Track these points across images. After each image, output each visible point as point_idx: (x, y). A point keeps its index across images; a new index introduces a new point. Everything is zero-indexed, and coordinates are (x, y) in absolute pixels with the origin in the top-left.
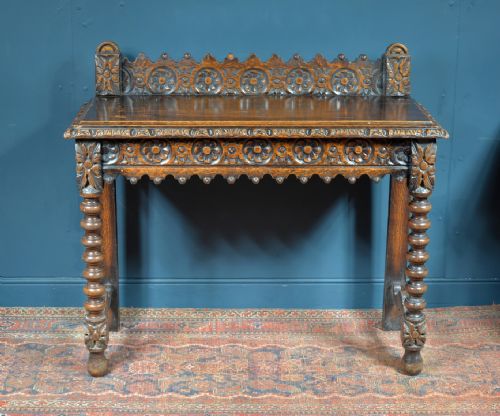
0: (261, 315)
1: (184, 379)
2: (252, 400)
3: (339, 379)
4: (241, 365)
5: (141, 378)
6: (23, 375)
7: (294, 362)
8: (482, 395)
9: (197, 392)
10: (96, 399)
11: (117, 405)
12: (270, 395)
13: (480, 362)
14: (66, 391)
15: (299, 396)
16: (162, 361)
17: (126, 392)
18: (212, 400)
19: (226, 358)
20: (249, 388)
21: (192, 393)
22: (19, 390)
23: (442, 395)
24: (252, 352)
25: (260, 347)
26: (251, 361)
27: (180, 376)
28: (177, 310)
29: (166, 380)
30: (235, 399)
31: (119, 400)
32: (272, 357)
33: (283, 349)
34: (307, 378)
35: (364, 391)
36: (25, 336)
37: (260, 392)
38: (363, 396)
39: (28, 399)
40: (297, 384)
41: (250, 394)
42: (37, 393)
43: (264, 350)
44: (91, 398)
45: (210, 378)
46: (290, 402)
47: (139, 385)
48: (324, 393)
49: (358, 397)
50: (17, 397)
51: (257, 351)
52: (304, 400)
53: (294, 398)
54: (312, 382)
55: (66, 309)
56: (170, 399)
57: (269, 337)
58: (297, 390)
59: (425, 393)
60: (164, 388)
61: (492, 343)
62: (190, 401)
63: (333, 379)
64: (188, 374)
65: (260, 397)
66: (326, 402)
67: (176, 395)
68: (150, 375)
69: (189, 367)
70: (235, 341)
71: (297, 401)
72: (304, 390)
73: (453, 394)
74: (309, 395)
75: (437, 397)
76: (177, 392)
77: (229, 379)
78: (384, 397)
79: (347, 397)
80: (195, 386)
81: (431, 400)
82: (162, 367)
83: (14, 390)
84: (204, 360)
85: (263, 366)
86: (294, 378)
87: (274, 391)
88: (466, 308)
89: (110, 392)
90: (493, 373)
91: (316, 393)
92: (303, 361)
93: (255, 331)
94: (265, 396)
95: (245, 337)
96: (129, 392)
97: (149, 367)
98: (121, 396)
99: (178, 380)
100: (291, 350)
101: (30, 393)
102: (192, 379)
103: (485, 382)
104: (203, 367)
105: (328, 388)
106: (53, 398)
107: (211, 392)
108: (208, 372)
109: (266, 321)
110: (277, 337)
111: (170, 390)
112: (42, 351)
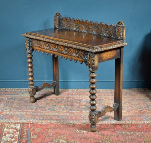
0: (77, 90)
1: (53, 107)
2: (71, 112)
4: (69, 104)
5: (41, 107)
6: (8, 106)
7: (84, 103)
8: (136, 112)
10: (28, 112)
11: (34, 114)
12: (76, 111)
13: (137, 103)
14: (20, 110)
15: (85, 112)
16: (47, 102)
17: (36, 110)
18: (60, 112)
19: (65, 102)
20: (71, 109)
21: (55, 110)
22: (7, 109)
23: (125, 112)
24: (73, 100)
25: (75, 99)
26: (72, 102)
27: (52, 106)
29: (48, 107)
30: (67, 112)
31: (34, 112)
32: (78, 101)
33: (81, 100)
34: (87, 107)
36: (10, 96)
37: (74, 110)
39: (9, 112)
40: (84, 108)
42: (12, 110)
43: (76, 100)
44: (26, 112)
45: (60, 107)
46: (82, 113)
47: (40, 109)
50: (6, 111)
51: (74, 100)
55: (21, 89)
56: (48, 112)
57: (78, 96)
58: (84, 110)
60: (47, 109)
61: (141, 98)
62: (54, 112)
64: (54, 106)
65: (73, 112)
67: (50, 111)
68: (43, 106)
69: (55, 104)
70: (68, 97)
72: (86, 110)
73: (128, 111)
77: (65, 107)
82: (47, 104)
83: (5, 110)
84: (59, 102)
85: (75, 104)
87: (78, 110)
88: (135, 89)
89: (32, 110)
90: (140, 106)
92: (87, 103)
93: (74, 95)
94: (75, 111)
95: (71, 96)
97: (43, 104)
98: (35, 111)
100: (84, 100)
101: (10, 110)
102: (55, 107)
103: (138, 108)
104: (58, 104)
106: (16, 112)
107: (60, 110)
108: (60, 105)
109: (78, 92)
110: (80, 96)
111: (49, 110)
112: (14, 100)
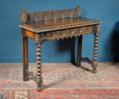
0: (65, 64)
3: (82, 77)
4: (61, 74)
6: (15, 76)
7: (73, 73)
8: (112, 79)
9: (53, 80)
12: (68, 80)
13: (111, 73)
15: (74, 80)
19: (58, 73)
20: (63, 79)
21: (51, 80)
22: (15, 79)
24: (64, 71)
25: (65, 70)
27: (49, 76)
28: (47, 63)
29: (46, 77)
30: (61, 81)
32: (68, 72)
33: (70, 71)
34: (76, 77)
35: (88, 79)
36: (15, 69)
37: (66, 79)
38: (87, 80)
39: (17, 81)
40: (73, 78)
41: (64, 80)
43: (66, 71)
45: (55, 77)
46: (72, 81)
48: (79, 80)
49: (86, 80)
50: (14, 81)
51: (65, 71)
52: (75, 81)
53: (73, 80)
54: (77, 77)
56: (47, 81)
57: (67, 69)
59: (101, 79)
60: (45, 79)
61: (114, 69)
62: (51, 81)
63: (81, 77)
64: (50, 76)
65: (66, 80)
66: (80, 81)
68: (42, 76)
69: (50, 75)
70: (60, 69)
71: (74, 81)
72: (75, 79)
73: (106, 79)
74: (76, 80)
76: (48, 80)
77: (59, 77)
79: (84, 80)
80: (52, 78)
82: (45, 75)
83: (14, 79)
84: (53, 73)
85: (66, 74)
86: (73, 77)
87: (69, 79)
88: (108, 62)
90: (115, 75)
91: (78, 79)
92: (74, 73)
93: (64, 67)
94: (67, 80)
95: (62, 69)
99: (48, 77)
100: (72, 71)
101: (17, 80)
103: (113, 77)
104: (53, 75)
105: (80, 78)
107: (55, 79)
108: (55, 75)
109: (66, 65)
110: (69, 68)
111: (47, 79)
112: (19, 72)
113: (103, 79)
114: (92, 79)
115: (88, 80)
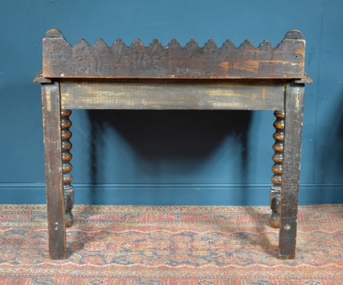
0: (181, 210)
1: (124, 254)
2: (172, 269)
3: (235, 255)
4: (164, 245)
5: (93, 254)
6: (9, 251)
7: (202, 243)
8: (337, 266)
9: (133, 263)
10: (60, 267)
11: (75, 272)
12: (185, 265)
13: (337, 243)
14: (38, 262)
15: (206, 266)
16: (108, 242)
17: (81, 262)
18: (143, 268)
19: (154, 240)
20: (169, 260)
21: (129, 263)
22: (6, 261)
23: (308, 265)
24: (174, 235)
25: (179, 232)
26: (173, 242)
27: (121, 252)
28: (120, 207)
29: (110, 254)
30: (160, 268)
31: (76, 268)
32: (188, 239)
33: (196, 234)
34: (212, 254)
35: (252, 263)
36: (11, 224)
37: (178, 263)
38: (251, 265)
39: (11, 267)
40: (204, 258)
41: (171, 264)
42: (18, 263)
43: (182, 234)
44: (56, 267)
45: (142, 253)
46: (199, 270)
47: (91, 258)
48: (223, 264)
49: (248, 267)
50: (4, 266)
51: (176, 235)
52: (209, 269)
53: (201, 267)
54: (215, 256)
55: (41, 206)
56: (112, 268)
57: (186, 225)
58: (203, 261)
59: (296, 264)
60: (109, 260)
62: (127, 268)
63: (230, 255)
64: (126, 250)
65: (178, 267)
66: (224, 269)
67: (117, 265)
68: (99, 251)
69: (128, 246)
70: (161, 228)
71: (204, 269)
72: (209, 261)
73: (317, 265)
74: (213, 265)
75: (305, 267)
76: (118, 263)
77: (155, 254)
78: (266, 266)
79: (239, 267)
80: (131, 260)
81: (300, 269)
82: (108, 246)
83: (2, 261)
84: (138, 241)
85: (181, 245)
86: (202, 253)
87: (188, 263)
88: (329, 205)
89: (71, 263)
91: (218, 264)
92: (209, 242)
93: (176, 221)
94: (181, 266)
95: (169, 226)
96: (83, 263)
97: (98, 246)
98: (78, 265)
99: (119, 254)
100: (202, 234)
101: (13, 263)
102: (129, 254)
104: (137, 246)
105: (227, 260)
106: (29, 267)
107: (142, 263)
108: (141, 249)
109: (185, 214)
110: (192, 225)
111: (113, 262)
112: (23, 234)
113: (304, 265)
114: (266, 264)
115: (254, 265)
